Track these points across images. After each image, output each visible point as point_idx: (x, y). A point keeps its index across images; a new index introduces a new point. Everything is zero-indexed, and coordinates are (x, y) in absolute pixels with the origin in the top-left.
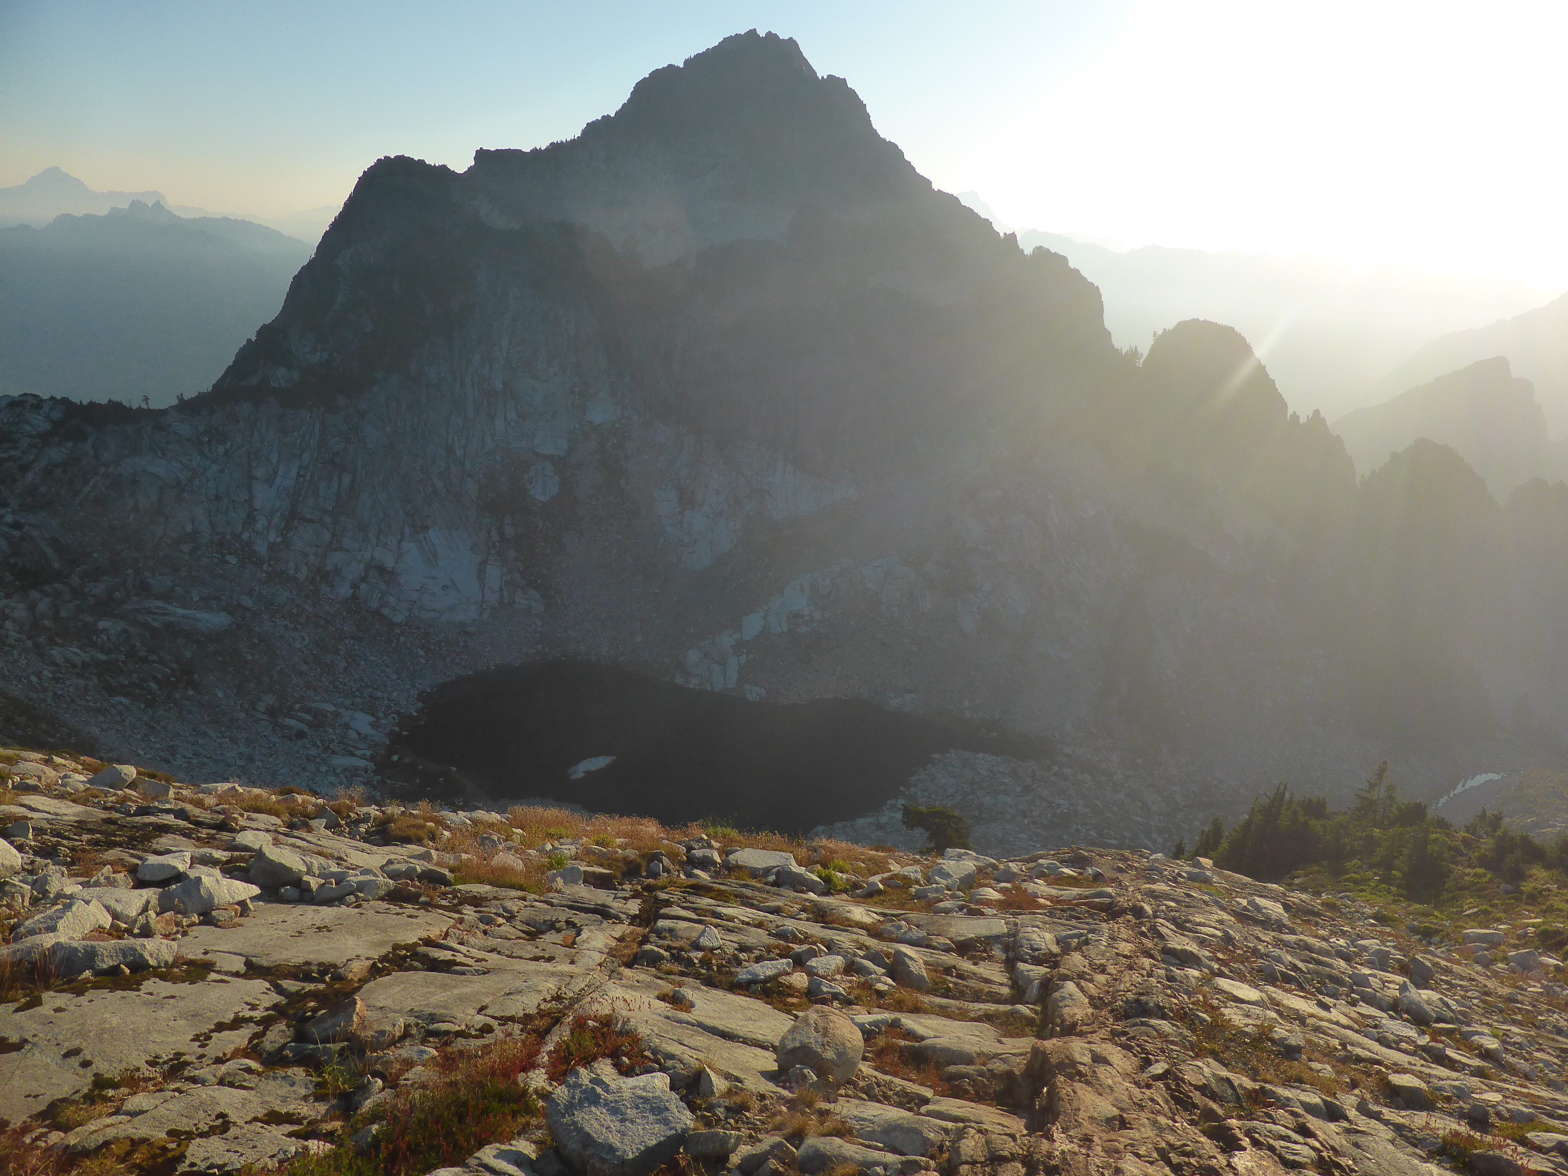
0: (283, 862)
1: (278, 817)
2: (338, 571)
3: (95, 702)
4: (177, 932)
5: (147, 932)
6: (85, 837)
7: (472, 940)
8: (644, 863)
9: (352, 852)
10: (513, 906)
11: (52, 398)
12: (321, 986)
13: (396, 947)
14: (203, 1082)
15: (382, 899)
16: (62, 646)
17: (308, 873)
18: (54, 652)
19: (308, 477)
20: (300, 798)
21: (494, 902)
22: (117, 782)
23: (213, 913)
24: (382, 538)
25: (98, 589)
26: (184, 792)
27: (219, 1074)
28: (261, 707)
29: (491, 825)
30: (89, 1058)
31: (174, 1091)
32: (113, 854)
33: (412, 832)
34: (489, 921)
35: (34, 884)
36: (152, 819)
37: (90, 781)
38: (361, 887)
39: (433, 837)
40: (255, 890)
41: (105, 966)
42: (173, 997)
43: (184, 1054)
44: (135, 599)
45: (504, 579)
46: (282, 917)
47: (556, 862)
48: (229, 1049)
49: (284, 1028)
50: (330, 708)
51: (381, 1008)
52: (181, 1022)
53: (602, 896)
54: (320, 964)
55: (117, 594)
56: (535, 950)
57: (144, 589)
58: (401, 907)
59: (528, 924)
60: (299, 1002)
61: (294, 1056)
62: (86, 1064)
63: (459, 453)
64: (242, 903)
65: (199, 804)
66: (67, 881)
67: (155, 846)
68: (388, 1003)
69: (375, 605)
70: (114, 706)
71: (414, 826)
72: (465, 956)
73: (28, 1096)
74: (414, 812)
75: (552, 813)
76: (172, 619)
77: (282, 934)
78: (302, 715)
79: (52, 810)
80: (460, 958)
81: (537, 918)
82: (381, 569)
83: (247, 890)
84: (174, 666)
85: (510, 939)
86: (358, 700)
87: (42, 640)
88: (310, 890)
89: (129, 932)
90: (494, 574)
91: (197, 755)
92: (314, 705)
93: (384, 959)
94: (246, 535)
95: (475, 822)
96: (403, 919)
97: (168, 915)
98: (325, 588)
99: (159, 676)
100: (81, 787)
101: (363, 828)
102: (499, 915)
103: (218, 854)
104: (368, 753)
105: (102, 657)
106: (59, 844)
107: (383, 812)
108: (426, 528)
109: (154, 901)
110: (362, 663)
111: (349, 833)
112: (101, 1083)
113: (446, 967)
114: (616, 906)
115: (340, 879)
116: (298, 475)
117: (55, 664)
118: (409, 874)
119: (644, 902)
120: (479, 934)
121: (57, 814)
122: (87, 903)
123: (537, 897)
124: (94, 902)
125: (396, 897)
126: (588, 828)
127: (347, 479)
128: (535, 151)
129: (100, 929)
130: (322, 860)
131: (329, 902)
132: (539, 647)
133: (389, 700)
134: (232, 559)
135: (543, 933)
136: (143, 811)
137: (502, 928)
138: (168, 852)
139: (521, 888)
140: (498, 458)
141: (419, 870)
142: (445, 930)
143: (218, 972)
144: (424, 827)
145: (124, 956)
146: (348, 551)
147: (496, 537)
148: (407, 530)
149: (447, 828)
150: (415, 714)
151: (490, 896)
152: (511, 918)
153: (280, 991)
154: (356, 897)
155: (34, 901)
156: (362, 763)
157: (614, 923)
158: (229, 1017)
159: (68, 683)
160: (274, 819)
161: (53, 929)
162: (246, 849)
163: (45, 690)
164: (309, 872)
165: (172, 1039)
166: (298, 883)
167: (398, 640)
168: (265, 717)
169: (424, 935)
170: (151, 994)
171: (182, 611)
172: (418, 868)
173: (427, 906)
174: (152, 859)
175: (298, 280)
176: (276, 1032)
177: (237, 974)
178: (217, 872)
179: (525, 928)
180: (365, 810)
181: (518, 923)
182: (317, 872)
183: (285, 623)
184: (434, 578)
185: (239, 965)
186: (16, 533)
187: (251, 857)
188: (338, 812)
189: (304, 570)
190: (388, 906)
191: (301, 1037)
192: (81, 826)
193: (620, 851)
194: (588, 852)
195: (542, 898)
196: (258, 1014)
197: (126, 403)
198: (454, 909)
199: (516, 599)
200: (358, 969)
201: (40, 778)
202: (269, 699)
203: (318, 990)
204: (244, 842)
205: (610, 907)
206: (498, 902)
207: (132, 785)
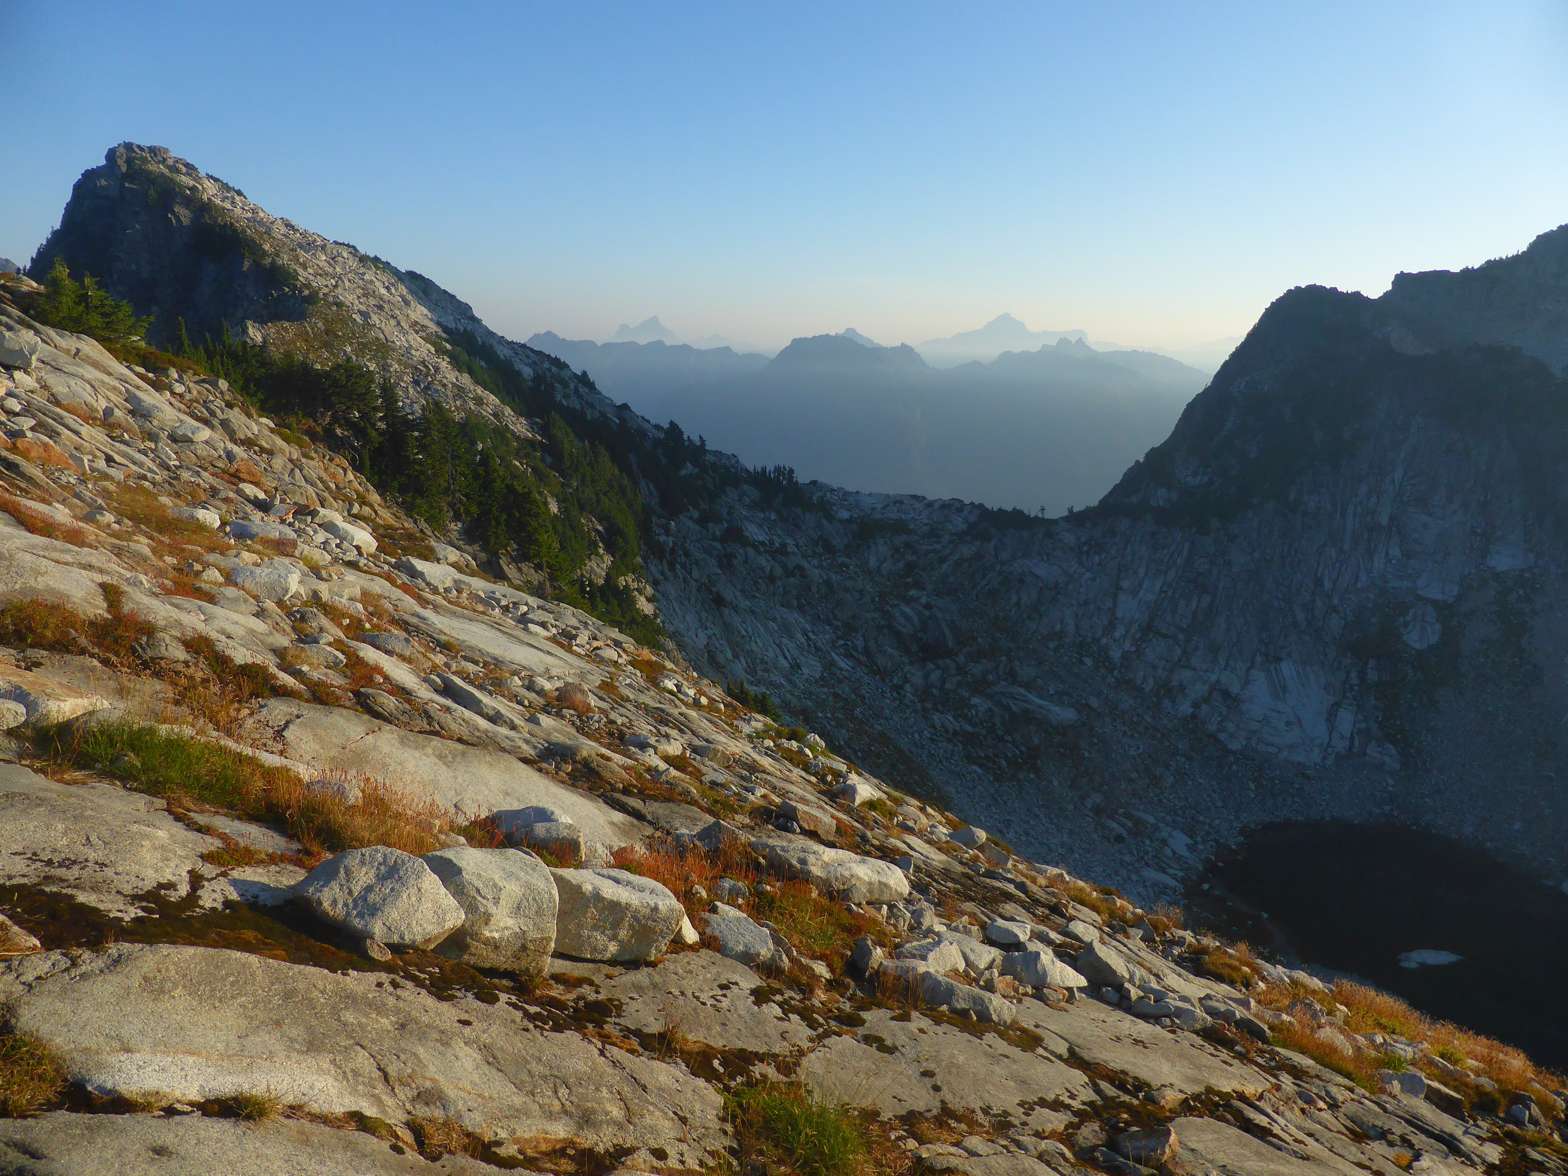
0: (1109, 962)
1: (1099, 914)
2: (1182, 688)
3: (957, 766)
4: (1014, 997)
5: (990, 987)
6: (950, 884)
7: (1288, 1114)
8: (1504, 1102)
9: (1167, 971)
10: (1340, 1095)
11: (972, 503)
12: (1136, 1102)
13: (1209, 1090)
14: (1026, 1150)
15: (1196, 1033)
16: (942, 713)
17: (1129, 981)
18: (935, 717)
19: (1170, 593)
20: (1119, 902)
21: (1315, 1080)
22: (970, 842)
23: (1045, 990)
24: (1231, 663)
25: (976, 669)
26: (1020, 866)
27: (1040, 1149)
28: (1089, 803)
29: (1314, 992)
30: (939, 1084)
31: (1002, 1146)
32: (969, 906)
33: (1226, 971)
34: (1310, 1101)
35: (913, 913)
36: (997, 884)
37: (950, 835)
38: (1179, 1013)
39: (1247, 984)
40: (1083, 982)
41: (959, 1006)
42: (1007, 1057)
43: (1011, 1115)
44: (1003, 683)
45: (1357, 726)
46: (1102, 1016)
47: (1390, 1061)
48: (1049, 1128)
49: (1097, 1129)
50: (1152, 820)
51: (1193, 1150)
52: (1012, 1084)
53: (1448, 1124)
54: (1136, 1078)
55: (990, 676)
56: (1359, 1154)
57: (1012, 675)
58: (1216, 1049)
59: (1353, 1122)
60: (1113, 1109)
61: (1104, 1162)
62: (936, 1088)
63: (1327, 585)
64: (1070, 990)
65: (1034, 881)
66: (936, 920)
67: (1001, 910)
68: (1199, 1147)
69: (1213, 728)
70: (970, 773)
71: (1230, 966)
72: (1282, 1129)
73: (895, 1097)
74: (1230, 951)
75: (1386, 1001)
76: (1029, 707)
77: (1102, 1034)
78: (1123, 820)
79: (925, 853)
80: (1276, 1130)
81: (1365, 1119)
82: (1226, 694)
83: (1077, 980)
84: (1023, 748)
85: (1331, 1131)
86: (1179, 819)
87: (929, 705)
88: (1129, 999)
89: (976, 981)
90: (1346, 719)
91: (1027, 834)
92: (1137, 813)
93: (1196, 1097)
94: (1104, 641)
95: (1295, 982)
96: (1216, 1062)
97: (1009, 978)
98: (1167, 703)
99: (1010, 755)
100: (944, 838)
101: (1176, 951)
102: (1321, 1098)
103: (1053, 935)
104: (1180, 874)
105: (969, 729)
106: (930, 884)
107: (1197, 940)
108: (1279, 659)
109: (998, 961)
110: (1190, 783)
111: (1162, 952)
112: (947, 1112)
113: (1262, 1133)
114: (1469, 1143)
115: (1160, 997)
116: (1161, 591)
117: (933, 726)
118: (1228, 1016)
119: (1506, 1152)
120: (1297, 1111)
121: (927, 857)
122: (951, 944)
123: (1368, 1095)
124: (955, 944)
125: (1211, 1036)
126: (1429, 1033)
127: (1207, 599)
128: (1466, 272)
129: (956, 971)
130: (1144, 973)
131: (1145, 1017)
132: (1387, 808)
133: (1210, 826)
134: (1088, 661)
135: (1370, 1138)
136: (990, 874)
137: (1323, 1114)
138: (1012, 919)
139: (1348, 1076)
140: (1372, 596)
141: (1238, 1015)
142: (1260, 1091)
143: (1045, 1049)
144: (1239, 970)
145: (975, 1003)
146: (1195, 670)
147: (1354, 679)
148: (1258, 659)
149: (1263, 979)
150: (1234, 847)
151: (1313, 1073)
152: (1334, 1106)
153: (1098, 1091)
154: (1173, 1021)
155: (911, 928)
156: (1173, 883)
157: (1463, 1162)
158: (1051, 1097)
159: (940, 745)
160: (1095, 916)
161: (924, 958)
162: (1076, 938)
163: (923, 747)
164: (1131, 980)
165: (1003, 1096)
166: (1119, 988)
167: (1230, 768)
168: (1090, 814)
169: (1239, 1088)
170: (990, 1046)
171: (1038, 701)
172: (1237, 1013)
173: (1243, 1057)
174: (1000, 922)
175: (1191, 406)
176: (1089, 1129)
177: (1060, 1057)
178: (1050, 951)
179: (1349, 1124)
180: (1181, 933)
181: (1341, 1115)
182: (1138, 983)
183: (1124, 728)
184: (1279, 712)
185: (1062, 1049)
186: (927, 613)
187: (1080, 948)
188: (1155, 928)
189: (1151, 681)
190: (1202, 1043)
191: (1112, 1144)
192: (946, 873)
193: (1473, 1076)
194: (1431, 1063)
195: (1373, 1098)
196: (1076, 1104)
197: (1026, 512)
198: (1270, 1071)
199: (1368, 751)
200: (1171, 1098)
201: (916, 822)
202: (1097, 798)
203: (1132, 1104)
204: (1076, 931)
205: (1460, 1141)
206: (1321, 1083)
207: (981, 848)
